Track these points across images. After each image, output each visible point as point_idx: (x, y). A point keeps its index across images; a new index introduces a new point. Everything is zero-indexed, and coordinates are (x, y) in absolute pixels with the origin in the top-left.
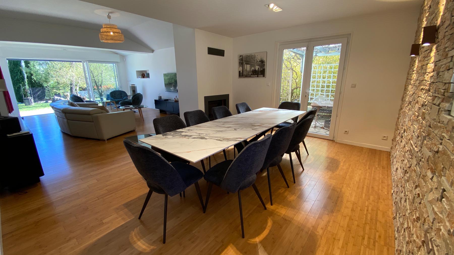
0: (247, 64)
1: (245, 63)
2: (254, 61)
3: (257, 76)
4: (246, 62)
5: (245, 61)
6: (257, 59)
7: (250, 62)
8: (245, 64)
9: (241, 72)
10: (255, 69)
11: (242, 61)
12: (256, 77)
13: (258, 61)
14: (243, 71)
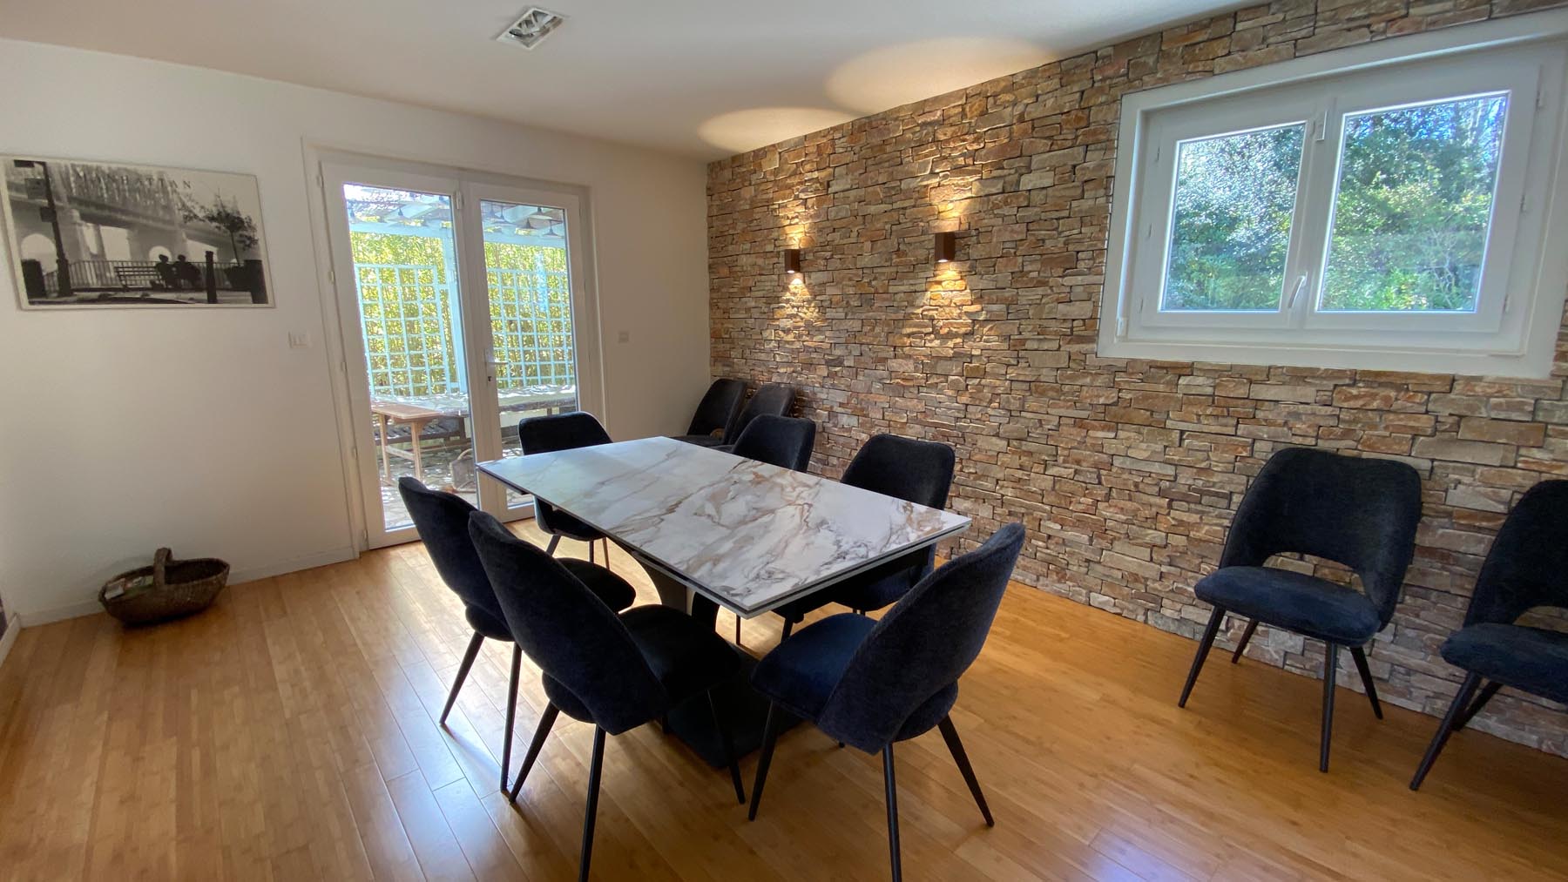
0: (98, 221)
1: (76, 214)
2: (161, 213)
3: (204, 296)
4: (93, 210)
5: (80, 202)
6: (189, 204)
7: (124, 212)
8: (79, 221)
9: (50, 266)
10: (182, 258)
11: (49, 196)
12: (199, 301)
13: (201, 215)
14: (62, 261)
